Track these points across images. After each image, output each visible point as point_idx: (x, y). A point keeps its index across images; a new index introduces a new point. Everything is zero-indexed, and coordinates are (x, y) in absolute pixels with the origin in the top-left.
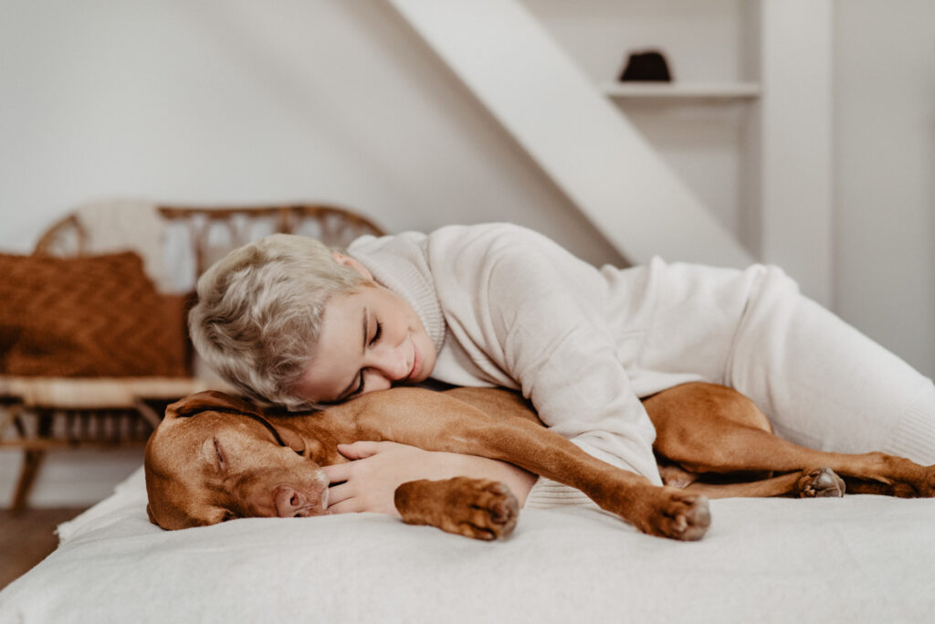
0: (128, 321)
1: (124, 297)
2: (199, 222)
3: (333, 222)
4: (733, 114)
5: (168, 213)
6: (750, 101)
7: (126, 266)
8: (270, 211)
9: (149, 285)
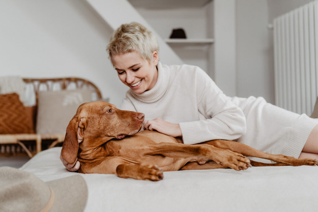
0: (15, 115)
1: (13, 108)
2: (36, 83)
3: (80, 83)
4: (205, 48)
5: (26, 81)
6: (210, 44)
7: (13, 98)
8: (60, 80)
9: (21, 104)
